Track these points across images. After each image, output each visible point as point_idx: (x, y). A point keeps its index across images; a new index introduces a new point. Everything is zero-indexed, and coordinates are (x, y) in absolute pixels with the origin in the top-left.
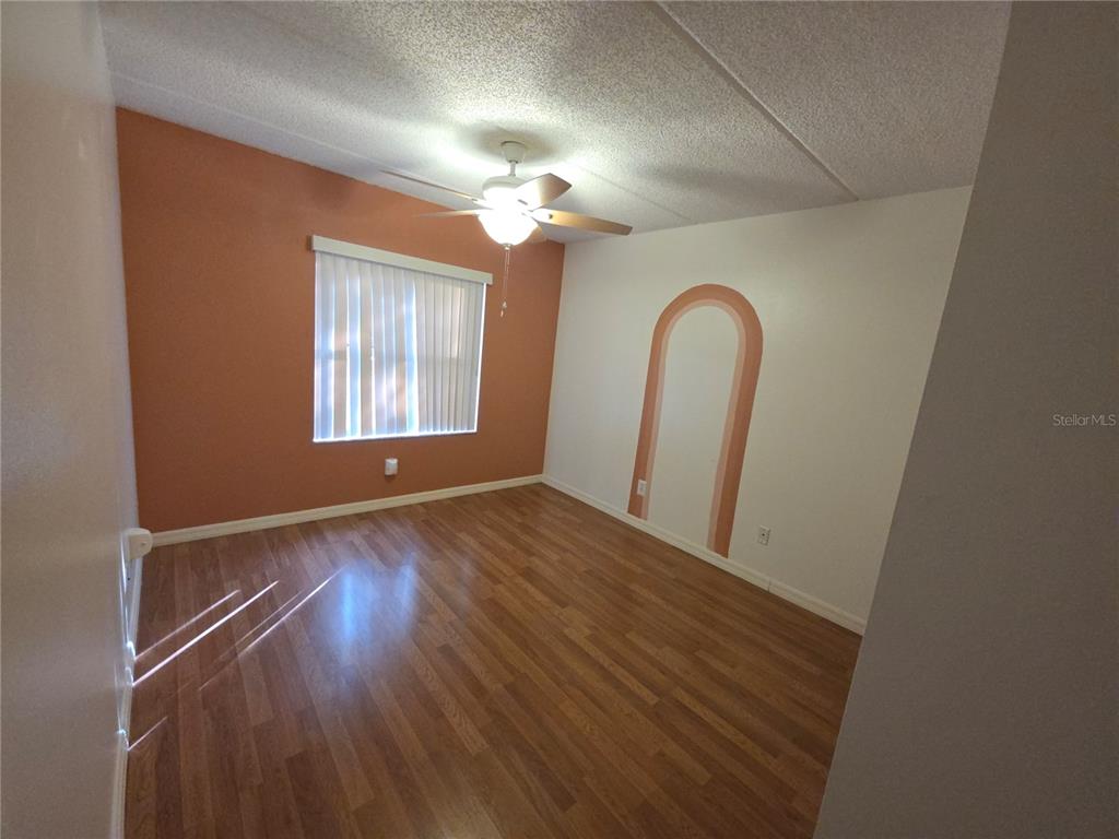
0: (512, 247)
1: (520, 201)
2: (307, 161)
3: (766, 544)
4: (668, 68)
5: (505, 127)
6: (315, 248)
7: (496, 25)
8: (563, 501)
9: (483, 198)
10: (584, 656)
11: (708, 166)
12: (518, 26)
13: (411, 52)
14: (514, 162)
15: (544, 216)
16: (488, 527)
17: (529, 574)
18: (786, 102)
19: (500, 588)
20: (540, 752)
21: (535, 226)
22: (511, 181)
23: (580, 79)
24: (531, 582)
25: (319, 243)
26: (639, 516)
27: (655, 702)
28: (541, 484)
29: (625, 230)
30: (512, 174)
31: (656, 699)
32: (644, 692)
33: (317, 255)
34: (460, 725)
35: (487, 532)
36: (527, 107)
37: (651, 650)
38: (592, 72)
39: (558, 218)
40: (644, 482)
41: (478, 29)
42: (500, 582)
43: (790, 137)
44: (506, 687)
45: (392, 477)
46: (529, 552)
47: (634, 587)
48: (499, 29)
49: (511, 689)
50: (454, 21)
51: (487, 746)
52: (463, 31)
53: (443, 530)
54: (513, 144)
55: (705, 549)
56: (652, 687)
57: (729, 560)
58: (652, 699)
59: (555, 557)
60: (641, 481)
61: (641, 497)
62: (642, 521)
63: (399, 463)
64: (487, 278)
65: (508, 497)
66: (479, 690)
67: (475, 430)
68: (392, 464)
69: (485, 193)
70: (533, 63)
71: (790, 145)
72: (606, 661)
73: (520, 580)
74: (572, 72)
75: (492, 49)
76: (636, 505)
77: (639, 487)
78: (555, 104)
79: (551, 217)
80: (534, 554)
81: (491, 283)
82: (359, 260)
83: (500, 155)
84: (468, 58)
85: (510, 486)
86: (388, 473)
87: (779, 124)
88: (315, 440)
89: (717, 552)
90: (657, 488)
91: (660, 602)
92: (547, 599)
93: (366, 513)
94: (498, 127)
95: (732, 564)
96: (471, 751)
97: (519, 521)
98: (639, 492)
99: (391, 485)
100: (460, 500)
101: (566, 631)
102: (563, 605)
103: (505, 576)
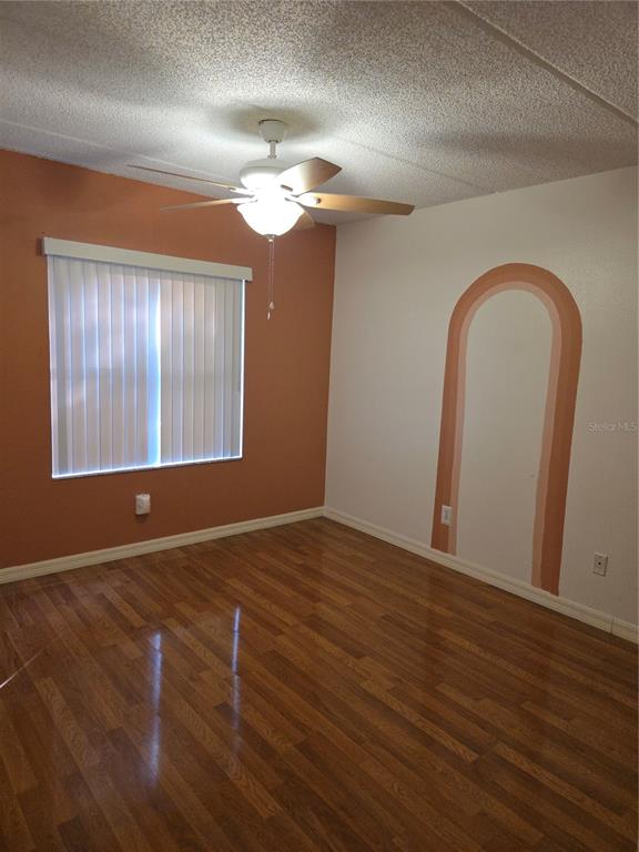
0: (277, 238)
1: (283, 186)
2: (33, 153)
3: (604, 575)
4: (441, 37)
5: (262, 105)
6: (46, 252)
7: (252, 11)
8: (351, 537)
9: (242, 186)
10: (387, 710)
11: (497, 130)
12: (275, 9)
13: (160, 40)
14: (273, 141)
15: (310, 200)
16: (263, 570)
17: (316, 623)
18: (576, 61)
19: (281, 638)
20: (341, 813)
21: (301, 212)
22: (274, 165)
23: (345, 54)
24: (319, 633)
25: (51, 245)
26: (445, 550)
27: (474, 758)
28: (322, 518)
29: (406, 210)
30: (273, 156)
31: (475, 756)
32: (461, 749)
33: (49, 260)
34: (247, 787)
35: (262, 577)
36: (287, 84)
37: (466, 702)
38: (357, 46)
39: (328, 201)
40: (449, 508)
41: (233, 15)
42: (281, 633)
43: (588, 94)
44: (296, 746)
45: (144, 516)
46: (313, 597)
47: (443, 633)
48: (255, 14)
49: (304, 748)
50: (207, 9)
51: (279, 807)
52: (216, 18)
53: (208, 576)
54: (272, 123)
55: (529, 586)
56: (468, 742)
57: (560, 598)
58: (471, 757)
59: (344, 602)
60: (444, 507)
61: (447, 527)
62: (450, 556)
63: (152, 500)
64: (246, 273)
65: (283, 535)
66: (266, 751)
67: (241, 456)
68: (144, 500)
69: (244, 181)
70: (292, 42)
71: (589, 102)
72: (414, 718)
73: (305, 629)
74: (334, 48)
75: (247, 32)
76: (441, 537)
77: (443, 514)
78: (318, 79)
79: (319, 201)
80: (319, 600)
81: (250, 279)
82: (97, 262)
83: (257, 134)
84: (222, 41)
85: (288, 521)
86: (139, 512)
87: (574, 82)
88: (53, 476)
89: (544, 587)
90: (466, 514)
91: (476, 650)
92: (338, 649)
93: (116, 561)
94: (254, 106)
95: (564, 603)
96: (261, 813)
97: (300, 562)
98: (443, 521)
99: (144, 526)
100: (225, 542)
101: (364, 685)
102: (359, 656)
103: (287, 625)
